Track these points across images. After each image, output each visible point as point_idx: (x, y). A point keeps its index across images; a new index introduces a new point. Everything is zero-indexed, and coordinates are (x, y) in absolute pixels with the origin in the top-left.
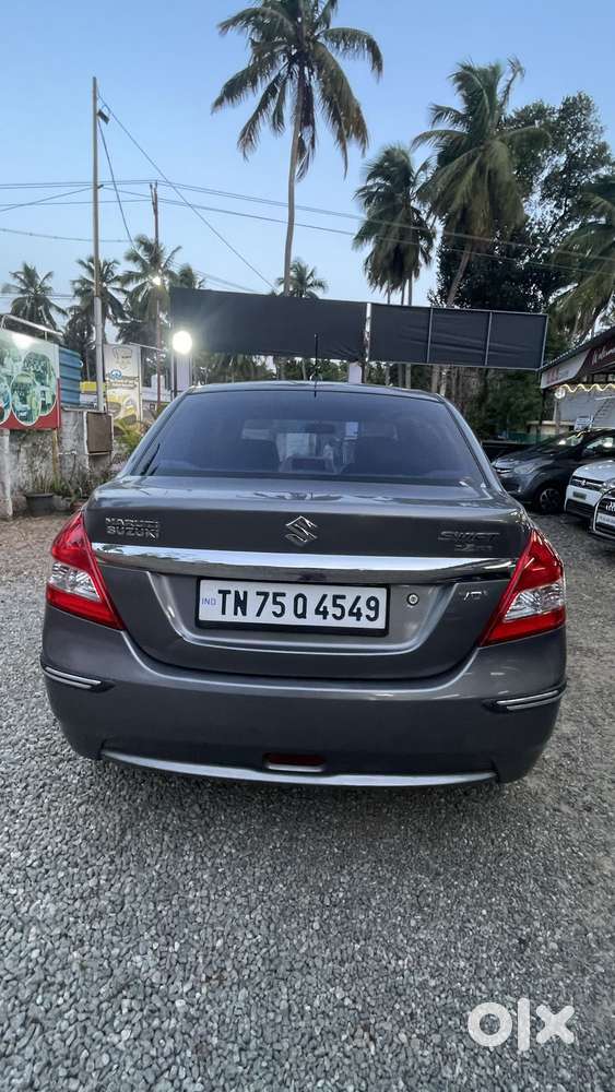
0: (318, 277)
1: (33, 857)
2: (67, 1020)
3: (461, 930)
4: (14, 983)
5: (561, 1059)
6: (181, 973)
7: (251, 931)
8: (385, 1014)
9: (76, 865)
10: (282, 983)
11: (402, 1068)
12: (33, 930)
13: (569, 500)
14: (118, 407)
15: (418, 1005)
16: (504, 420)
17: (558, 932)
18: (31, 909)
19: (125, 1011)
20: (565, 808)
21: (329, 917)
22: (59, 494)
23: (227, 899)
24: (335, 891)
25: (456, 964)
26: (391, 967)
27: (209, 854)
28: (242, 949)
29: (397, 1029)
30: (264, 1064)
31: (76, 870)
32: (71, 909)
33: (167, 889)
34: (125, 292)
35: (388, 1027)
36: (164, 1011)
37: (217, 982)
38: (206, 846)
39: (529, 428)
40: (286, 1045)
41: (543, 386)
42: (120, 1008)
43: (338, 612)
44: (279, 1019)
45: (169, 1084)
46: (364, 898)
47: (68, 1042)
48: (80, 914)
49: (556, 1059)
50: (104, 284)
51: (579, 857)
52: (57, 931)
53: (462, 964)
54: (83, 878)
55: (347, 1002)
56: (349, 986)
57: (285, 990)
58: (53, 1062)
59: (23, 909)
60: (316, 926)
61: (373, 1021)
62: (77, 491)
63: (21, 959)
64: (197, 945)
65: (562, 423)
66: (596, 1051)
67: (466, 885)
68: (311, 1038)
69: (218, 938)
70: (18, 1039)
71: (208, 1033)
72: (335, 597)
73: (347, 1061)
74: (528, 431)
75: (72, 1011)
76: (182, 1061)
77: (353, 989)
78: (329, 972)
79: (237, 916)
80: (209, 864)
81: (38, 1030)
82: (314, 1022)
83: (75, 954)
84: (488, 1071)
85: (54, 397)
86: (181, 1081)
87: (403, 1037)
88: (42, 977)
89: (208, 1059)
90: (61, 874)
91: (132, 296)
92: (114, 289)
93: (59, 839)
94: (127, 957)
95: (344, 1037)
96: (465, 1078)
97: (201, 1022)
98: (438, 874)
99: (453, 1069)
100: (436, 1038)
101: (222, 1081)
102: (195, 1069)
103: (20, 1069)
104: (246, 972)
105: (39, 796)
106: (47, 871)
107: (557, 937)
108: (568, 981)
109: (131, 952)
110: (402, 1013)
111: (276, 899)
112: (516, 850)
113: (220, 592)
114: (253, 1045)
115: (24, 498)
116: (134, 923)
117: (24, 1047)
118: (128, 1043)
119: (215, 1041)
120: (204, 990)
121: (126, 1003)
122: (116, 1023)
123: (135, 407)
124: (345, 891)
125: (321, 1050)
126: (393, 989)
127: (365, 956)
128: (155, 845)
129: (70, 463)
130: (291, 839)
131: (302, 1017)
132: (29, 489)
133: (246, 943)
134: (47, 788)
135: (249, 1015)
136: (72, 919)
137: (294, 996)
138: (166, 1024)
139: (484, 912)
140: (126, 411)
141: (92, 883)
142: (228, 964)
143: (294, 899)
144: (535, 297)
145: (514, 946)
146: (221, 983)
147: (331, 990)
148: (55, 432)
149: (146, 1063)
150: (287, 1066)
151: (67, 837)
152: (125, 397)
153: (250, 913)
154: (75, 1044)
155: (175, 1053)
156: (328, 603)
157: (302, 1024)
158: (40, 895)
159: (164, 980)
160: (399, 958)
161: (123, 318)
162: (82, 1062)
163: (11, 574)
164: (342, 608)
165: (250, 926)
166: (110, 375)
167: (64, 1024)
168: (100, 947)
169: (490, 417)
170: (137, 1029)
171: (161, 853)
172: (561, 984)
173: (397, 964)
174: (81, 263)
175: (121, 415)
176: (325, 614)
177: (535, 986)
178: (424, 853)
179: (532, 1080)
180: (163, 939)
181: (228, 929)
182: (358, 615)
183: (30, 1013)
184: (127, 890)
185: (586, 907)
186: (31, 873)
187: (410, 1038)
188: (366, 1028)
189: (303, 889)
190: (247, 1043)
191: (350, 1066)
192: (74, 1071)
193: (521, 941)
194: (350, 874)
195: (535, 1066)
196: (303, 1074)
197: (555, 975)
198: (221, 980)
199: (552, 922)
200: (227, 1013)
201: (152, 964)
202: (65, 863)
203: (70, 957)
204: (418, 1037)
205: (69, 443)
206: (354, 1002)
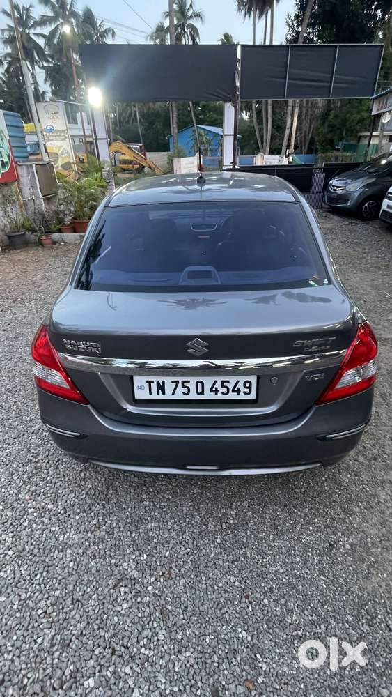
0: (196, 8)
1: (60, 507)
2: (94, 599)
3: (298, 539)
4: (64, 580)
5: (347, 610)
6: (149, 572)
7: (184, 546)
8: (257, 589)
9: (85, 511)
10: (202, 574)
11: (266, 618)
12: (68, 551)
13: (384, 211)
14: (56, 156)
15: (274, 583)
16: (341, 133)
17: (351, 538)
18: (65, 538)
19: (122, 593)
20: (361, 459)
21: (226, 535)
22: (29, 230)
23: (169, 527)
24: (228, 519)
25: (295, 560)
26: (259, 563)
27: (157, 500)
28: (180, 557)
29: (263, 597)
30: (196, 618)
31: (85, 514)
32: (86, 538)
33: (136, 523)
34: (43, 36)
35: (258, 596)
36: (143, 593)
37: (168, 576)
38: (155, 495)
39: (359, 139)
40: (206, 608)
41: (374, 112)
42: (120, 592)
43: (225, 390)
44: (202, 594)
45: (149, 631)
46: (244, 523)
47: (96, 612)
48: (91, 540)
49: (345, 609)
50: (27, 31)
51: (367, 491)
52: (81, 551)
53: (298, 559)
54: (90, 519)
55: (237, 584)
56: (237, 575)
57: (204, 578)
58: (91, 622)
59: (61, 539)
60: (219, 541)
61: (250, 593)
62: (40, 229)
63: (65, 568)
64: (156, 556)
65: (385, 133)
66: (366, 605)
67: (301, 512)
68: (218, 604)
69: (167, 551)
70: (71, 611)
71: (166, 603)
72: (223, 382)
73: (237, 615)
74: (359, 142)
75: (96, 595)
76: (155, 618)
77: (240, 576)
78: (227, 568)
79: (175, 537)
80: (158, 506)
81: (80, 606)
82: (220, 595)
83: (92, 563)
84: (310, 618)
85: (8, 156)
86: (155, 628)
87: (266, 601)
88: (77, 577)
89: (167, 617)
90: (77, 517)
91: (49, 38)
92: (34, 34)
93: (73, 495)
94: (120, 564)
95: (236, 603)
96: (298, 621)
97: (162, 597)
98: (286, 506)
99: (292, 617)
100: (283, 601)
101: (175, 628)
102: (161, 622)
103: (76, 626)
104: (183, 570)
105: (57, 468)
106: (69, 515)
107: (350, 541)
108: (354, 567)
109: (121, 561)
110: (266, 588)
111: (196, 525)
112: (330, 488)
113: (147, 382)
114: (189, 609)
115: (6, 237)
116: (121, 544)
117: (75, 615)
118: (127, 610)
119: (170, 607)
120: (162, 580)
121: (122, 589)
122: (119, 600)
123: (69, 155)
124: (234, 520)
125: (224, 610)
126: (261, 576)
127: (245, 557)
128: (126, 496)
129: (31, 206)
130: (202, 487)
131: (214, 592)
132: (8, 229)
133: (182, 553)
134: (60, 462)
135: (186, 593)
136: (87, 543)
137: (209, 581)
138: (144, 599)
139: (311, 528)
140: (63, 159)
141: (95, 522)
142: (173, 565)
143: (205, 525)
144: (375, 15)
145: (326, 547)
146: (170, 576)
147: (228, 577)
148: (16, 183)
149: (136, 621)
150: (207, 618)
151: (77, 494)
152: (60, 147)
153: (183, 535)
154: (100, 612)
155: (150, 614)
156: (218, 385)
157: (214, 596)
158: (68, 530)
159: (141, 576)
160: (264, 558)
161: (47, 61)
162: (105, 621)
163: (10, 301)
164: (228, 388)
165: (184, 543)
166: (46, 130)
167: (93, 602)
168: (105, 559)
169: (331, 132)
170: (130, 603)
171: (130, 500)
172: (350, 568)
173: (263, 561)
174: (5, 12)
175: (60, 163)
176: (216, 392)
177: (336, 570)
178: (278, 492)
179: (332, 621)
180: (137, 553)
181: (171, 545)
182: (238, 392)
183: (75, 597)
184: (114, 525)
185: (368, 522)
186: (61, 517)
187: (269, 602)
188: (247, 597)
189: (211, 519)
190: (186, 607)
191: (239, 618)
192: (101, 626)
193: (330, 545)
194: (236, 508)
195: (334, 614)
196: (215, 623)
197: (348, 564)
198: (170, 574)
199: (348, 532)
200: (175, 592)
201: (133, 567)
202: (78, 510)
203: (90, 566)
204: (274, 601)
205: (27, 191)
206: (240, 583)
